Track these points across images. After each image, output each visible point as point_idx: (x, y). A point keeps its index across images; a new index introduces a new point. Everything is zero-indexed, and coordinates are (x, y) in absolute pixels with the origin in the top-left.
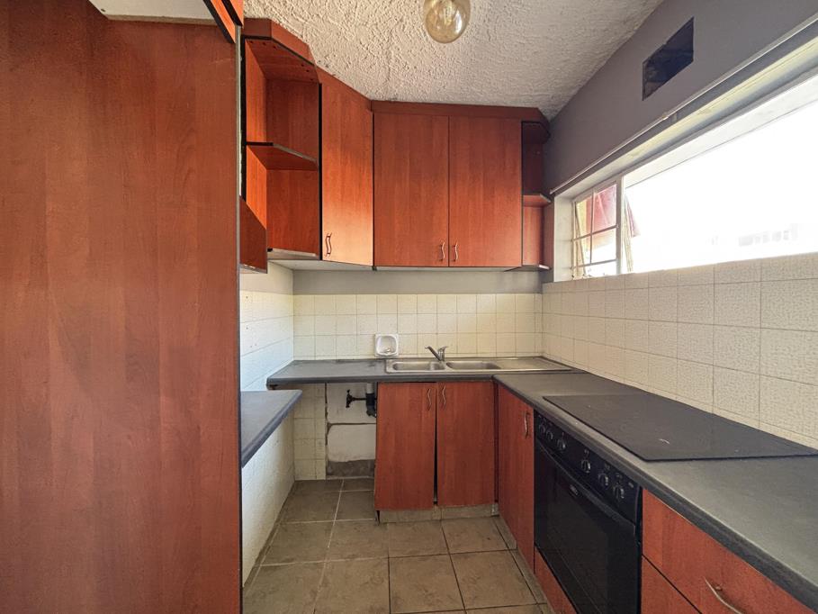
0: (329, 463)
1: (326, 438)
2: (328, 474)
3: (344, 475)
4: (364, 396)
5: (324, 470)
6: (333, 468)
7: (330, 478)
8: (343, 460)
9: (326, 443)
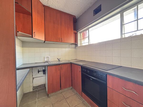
0: (34, 87)
1: (33, 81)
2: (33, 90)
3: (38, 89)
4: (42, 70)
5: (32, 89)
6: (34, 88)
7: (34, 90)
8: (37, 85)
9: (33, 82)
